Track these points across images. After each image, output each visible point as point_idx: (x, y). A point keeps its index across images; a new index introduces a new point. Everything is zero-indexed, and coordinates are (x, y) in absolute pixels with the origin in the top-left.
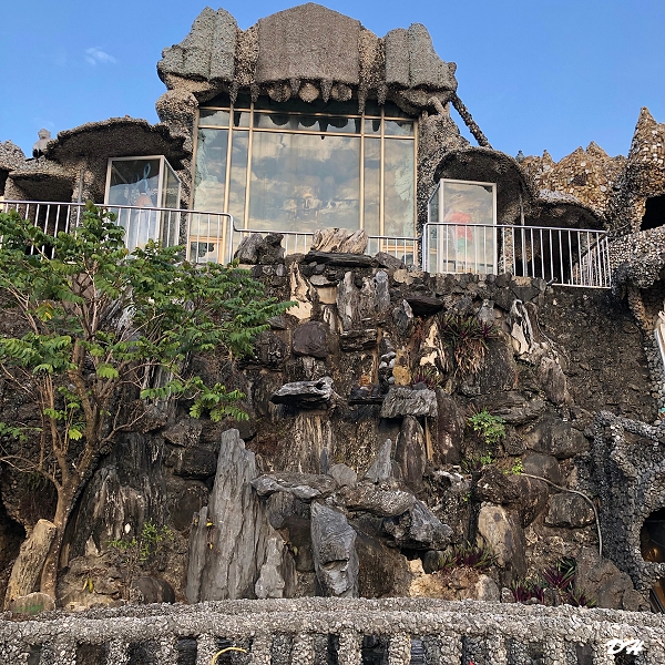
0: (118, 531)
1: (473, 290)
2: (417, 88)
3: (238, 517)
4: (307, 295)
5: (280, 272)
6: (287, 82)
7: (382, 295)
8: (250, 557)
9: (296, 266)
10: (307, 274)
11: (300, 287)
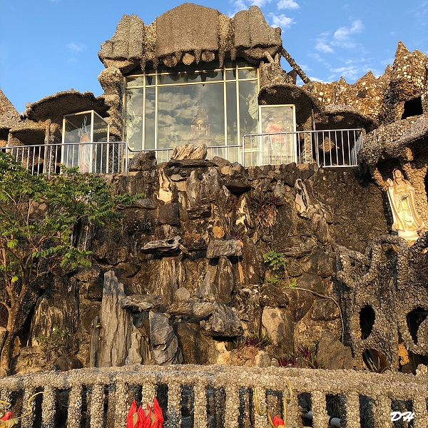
0: (48, 331)
1: (271, 175)
2: (255, 47)
3: (115, 321)
4: (169, 187)
5: (153, 174)
6: (173, 54)
7: (213, 183)
8: (122, 344)
9: (162, 170)
10: (169, 174)
11: (165, 182)
